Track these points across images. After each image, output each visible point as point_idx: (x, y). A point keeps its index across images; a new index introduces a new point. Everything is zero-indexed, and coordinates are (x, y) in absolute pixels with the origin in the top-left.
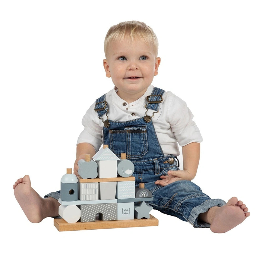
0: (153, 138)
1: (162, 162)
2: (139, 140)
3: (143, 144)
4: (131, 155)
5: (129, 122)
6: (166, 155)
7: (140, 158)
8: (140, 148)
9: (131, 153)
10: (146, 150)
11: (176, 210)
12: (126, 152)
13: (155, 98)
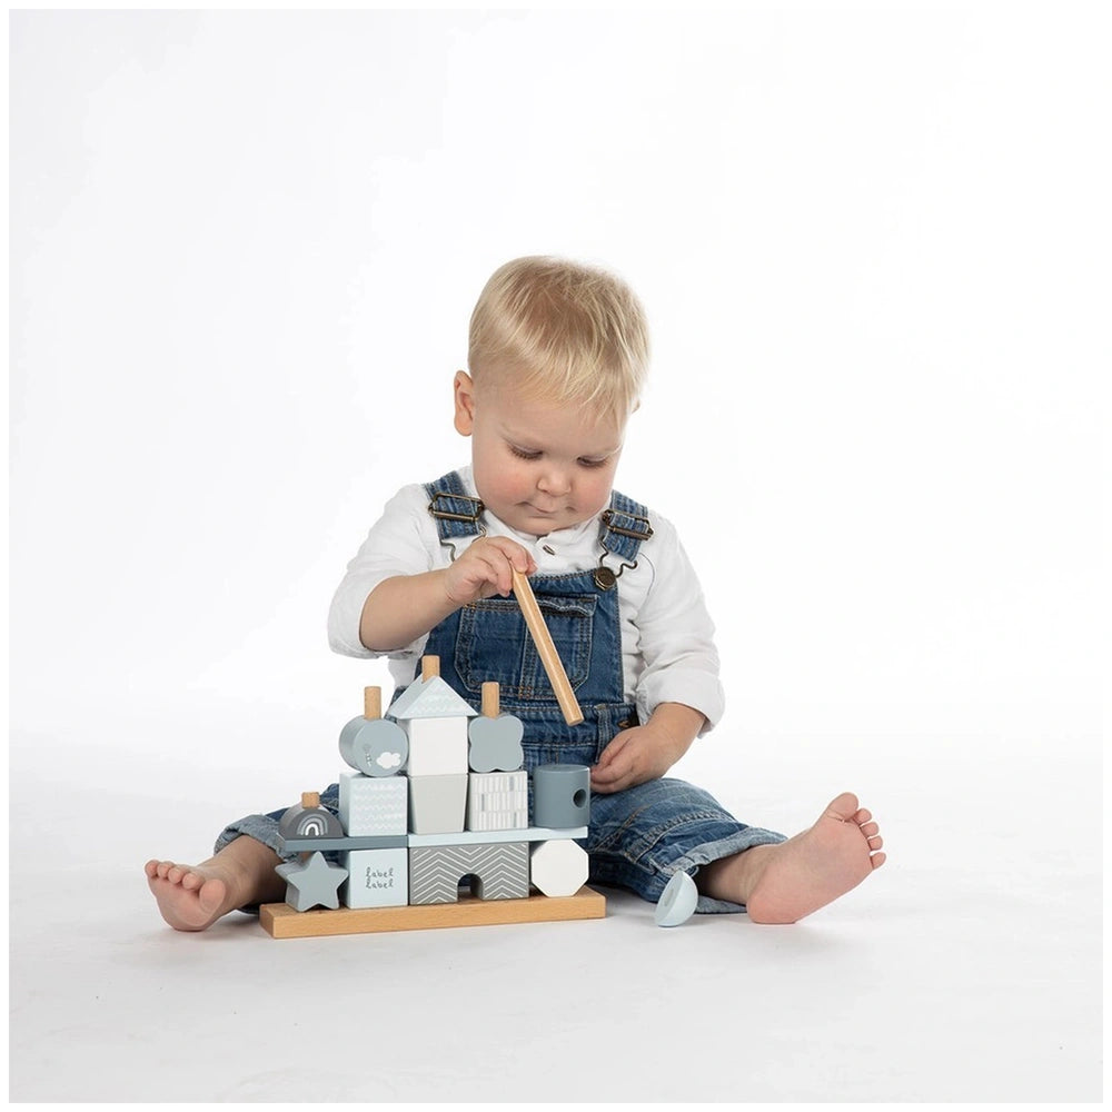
0: (610, 638)
1: (617, 721)
2: (568, 639)
3: (576, 652)
4: (533, 685)
5: (547, 581)
6: (626, 700)
9: (533, 681)
10: (583, 673)
11: (633, 856)
12: (518, 675)
13: (631, 522)
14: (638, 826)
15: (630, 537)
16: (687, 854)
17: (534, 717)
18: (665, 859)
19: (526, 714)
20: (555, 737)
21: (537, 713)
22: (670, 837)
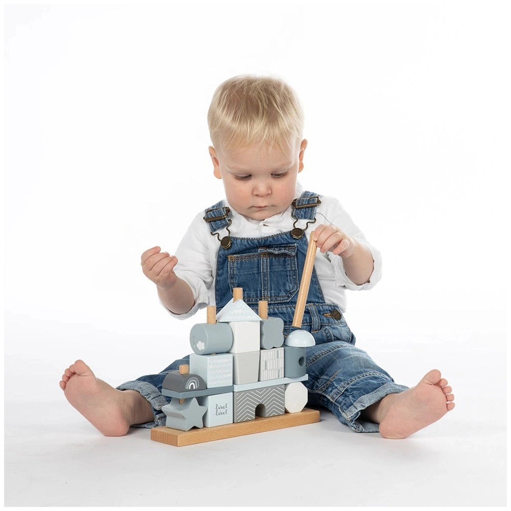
2: (283, 269)
3: (290, 276)
4: (269, 295)
7: (285, 301)
8: (285, 284)
9: (269, 293)
10: (296, 287)
11: (333, 398)
12: (261, 291)
13: (306, 200)
14: (335, 381)
15: (308, 208)
16: (354, 403)
21: (274, 310)
22: (351, 388)
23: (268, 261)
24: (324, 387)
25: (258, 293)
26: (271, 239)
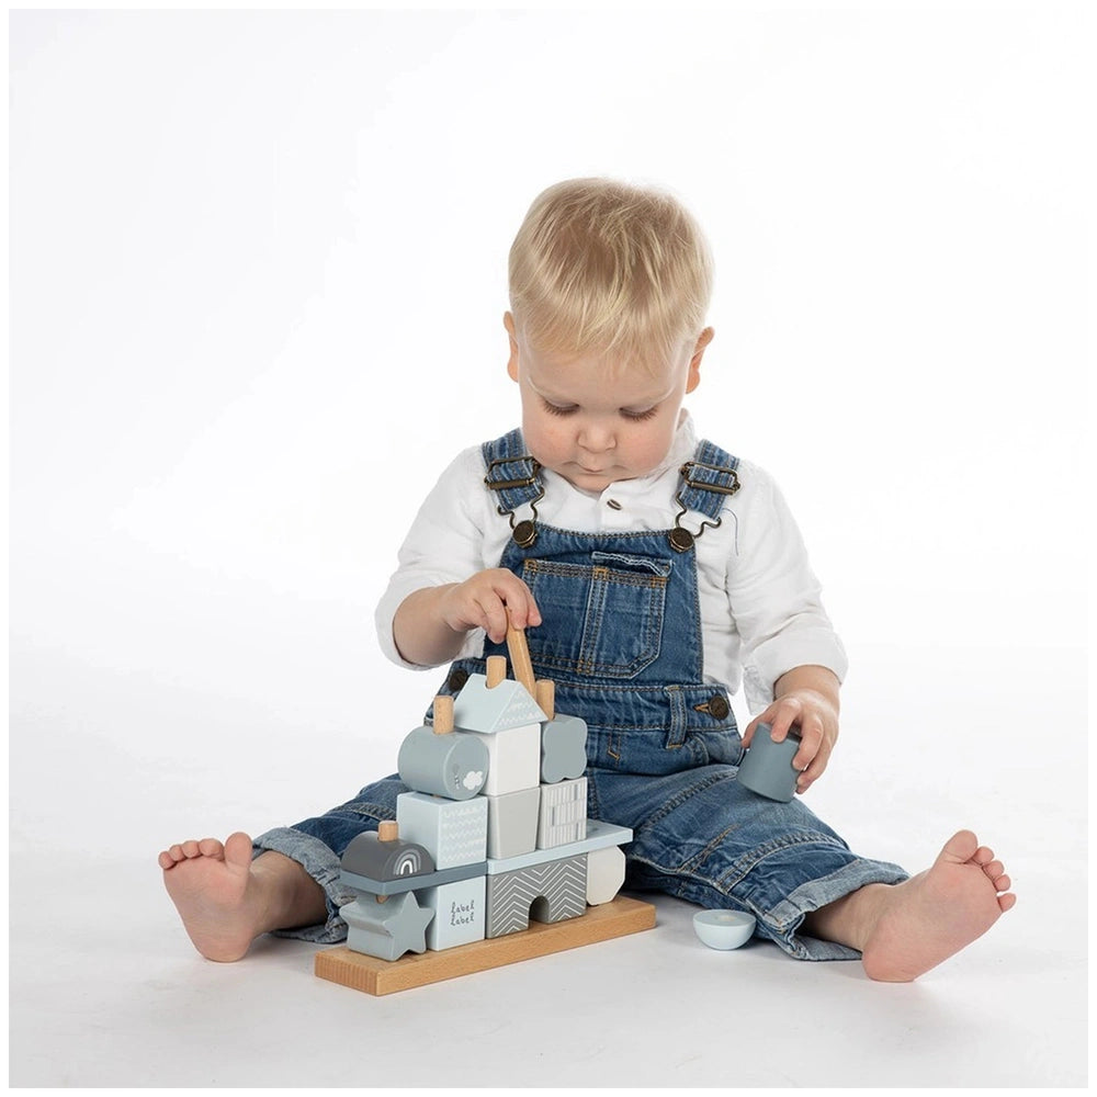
0: (685, 613)
1: (692, 704)
2: (635, 611)
3: (645, 627)
4: (594, 660)
5: (616, 539)
6: (707, 681)
7: (625, 677)
8: (630, 642)
9: (594, 655)
10: (652, 651)
11: (723, 885)
12: (578, 647)
13: (713, 474)
14: (726, 849)
15: (713, 492)
16: (790, 897)
17: (594, 696)
18: (765, 903)
19: (585, 691)
20: (617, 720)
21: (598, 691)
22: (765, 865)
23: (606, 587)
24: (696, 862)
25: (570, 650)
26: (623, 541)
